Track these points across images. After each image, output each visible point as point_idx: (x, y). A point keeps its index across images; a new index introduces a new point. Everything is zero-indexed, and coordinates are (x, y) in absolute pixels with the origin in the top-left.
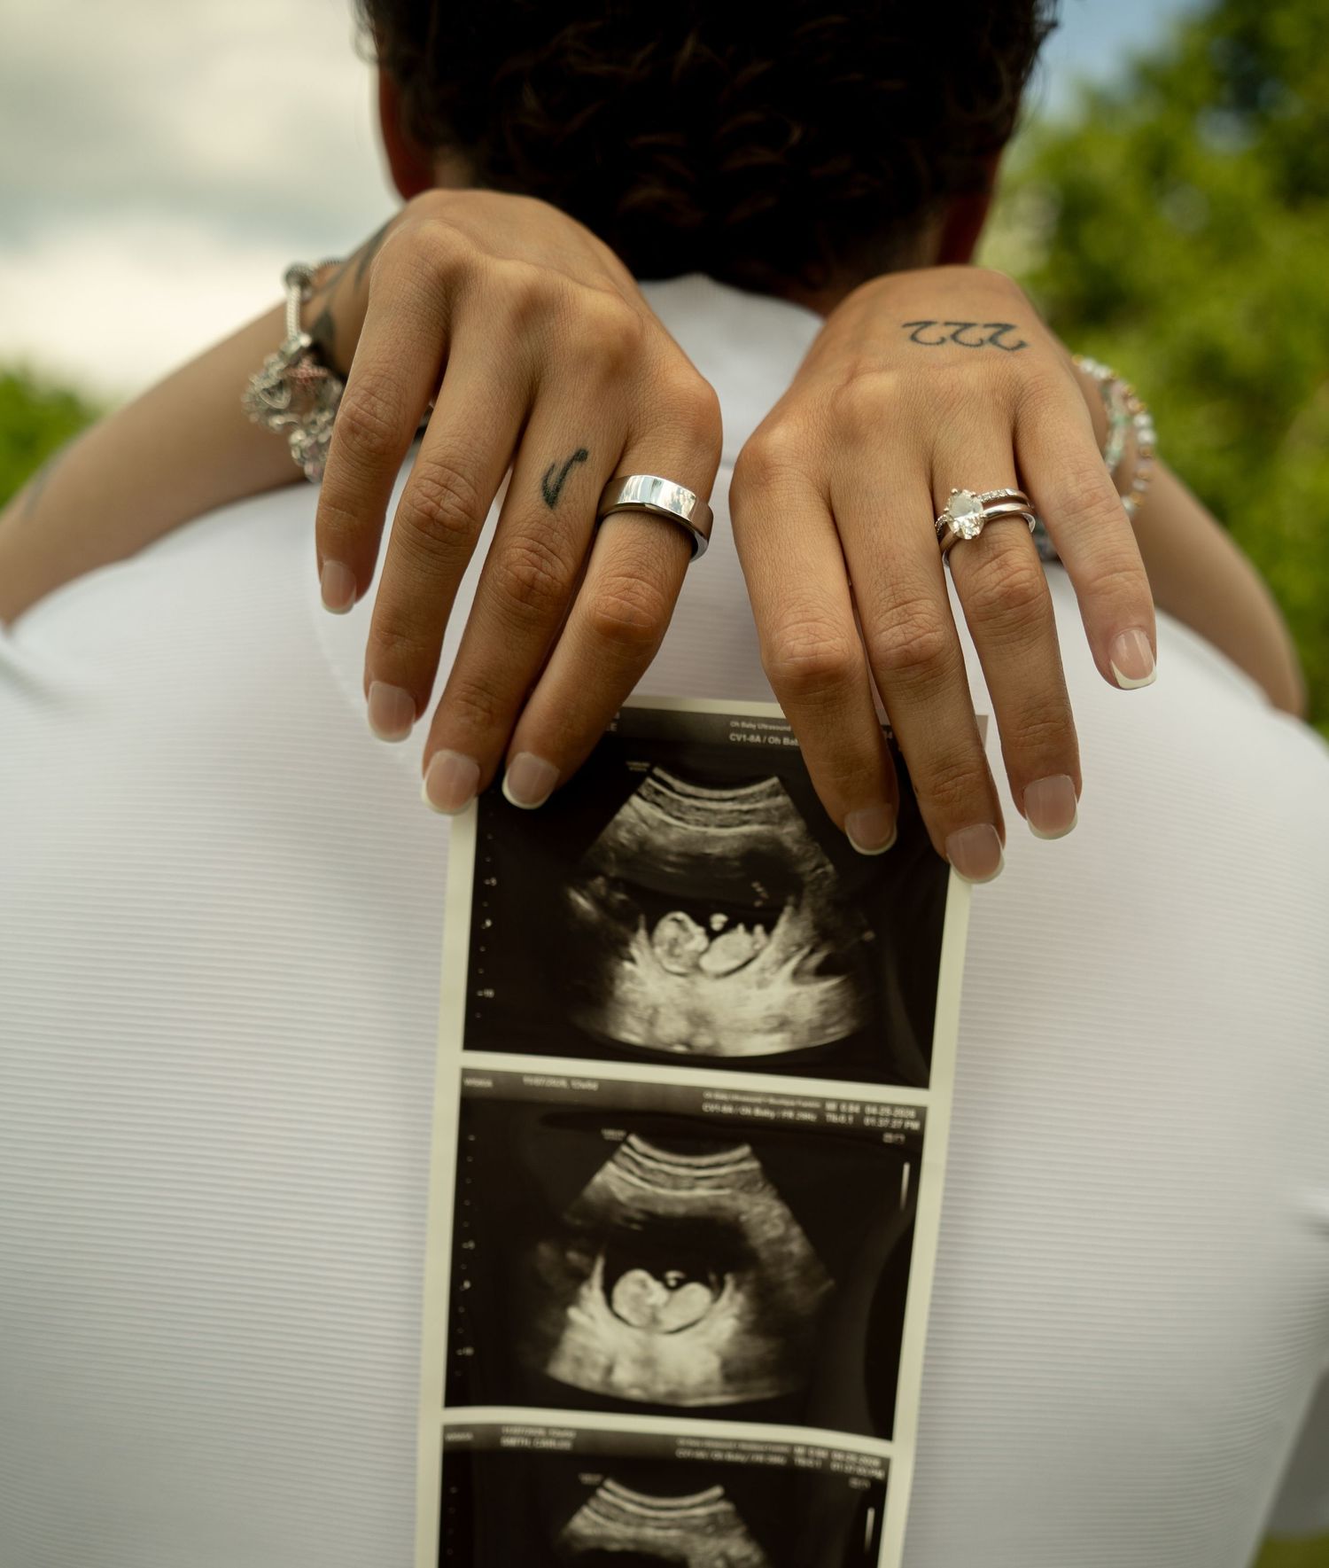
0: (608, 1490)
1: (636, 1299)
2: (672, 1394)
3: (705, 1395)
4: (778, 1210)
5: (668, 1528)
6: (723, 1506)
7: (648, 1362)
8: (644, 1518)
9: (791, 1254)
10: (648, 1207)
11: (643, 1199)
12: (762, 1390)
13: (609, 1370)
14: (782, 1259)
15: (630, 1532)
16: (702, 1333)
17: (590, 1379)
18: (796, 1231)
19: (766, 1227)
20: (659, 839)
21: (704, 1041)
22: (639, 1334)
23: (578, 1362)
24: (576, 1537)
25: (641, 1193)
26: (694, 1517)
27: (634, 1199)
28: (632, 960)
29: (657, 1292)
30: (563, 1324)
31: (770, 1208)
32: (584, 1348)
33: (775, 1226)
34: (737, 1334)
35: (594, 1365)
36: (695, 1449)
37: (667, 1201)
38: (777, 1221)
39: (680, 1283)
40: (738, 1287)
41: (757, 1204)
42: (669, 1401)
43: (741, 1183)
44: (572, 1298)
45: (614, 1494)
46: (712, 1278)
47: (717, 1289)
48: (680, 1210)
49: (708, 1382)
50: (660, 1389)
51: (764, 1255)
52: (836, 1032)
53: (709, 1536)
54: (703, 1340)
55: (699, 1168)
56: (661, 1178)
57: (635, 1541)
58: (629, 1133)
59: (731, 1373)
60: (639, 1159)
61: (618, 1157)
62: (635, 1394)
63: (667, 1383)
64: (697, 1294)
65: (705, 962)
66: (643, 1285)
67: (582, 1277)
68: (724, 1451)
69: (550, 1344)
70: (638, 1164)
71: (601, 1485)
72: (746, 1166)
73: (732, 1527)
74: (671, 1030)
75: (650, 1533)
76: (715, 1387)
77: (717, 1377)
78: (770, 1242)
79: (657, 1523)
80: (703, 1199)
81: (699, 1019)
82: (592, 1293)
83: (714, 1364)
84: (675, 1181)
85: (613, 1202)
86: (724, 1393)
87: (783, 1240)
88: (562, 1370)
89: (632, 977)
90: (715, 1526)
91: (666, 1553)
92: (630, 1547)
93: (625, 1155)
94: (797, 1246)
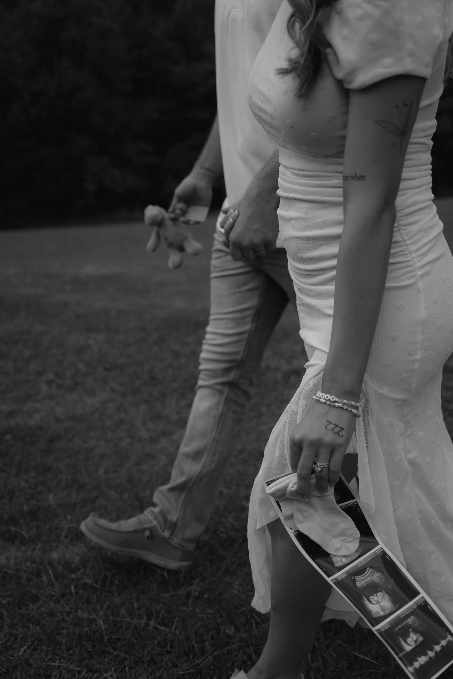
0: (356, 578)
5: (368, 578)
6: (371, 570)
8: (364, 578)
26: (369, 574)
45: (358, 578)
53: (373, 575)
57: (366, 583)
75: (366, 580)
88: (337, 565)
91: (371, 582)
92: (366, 584)
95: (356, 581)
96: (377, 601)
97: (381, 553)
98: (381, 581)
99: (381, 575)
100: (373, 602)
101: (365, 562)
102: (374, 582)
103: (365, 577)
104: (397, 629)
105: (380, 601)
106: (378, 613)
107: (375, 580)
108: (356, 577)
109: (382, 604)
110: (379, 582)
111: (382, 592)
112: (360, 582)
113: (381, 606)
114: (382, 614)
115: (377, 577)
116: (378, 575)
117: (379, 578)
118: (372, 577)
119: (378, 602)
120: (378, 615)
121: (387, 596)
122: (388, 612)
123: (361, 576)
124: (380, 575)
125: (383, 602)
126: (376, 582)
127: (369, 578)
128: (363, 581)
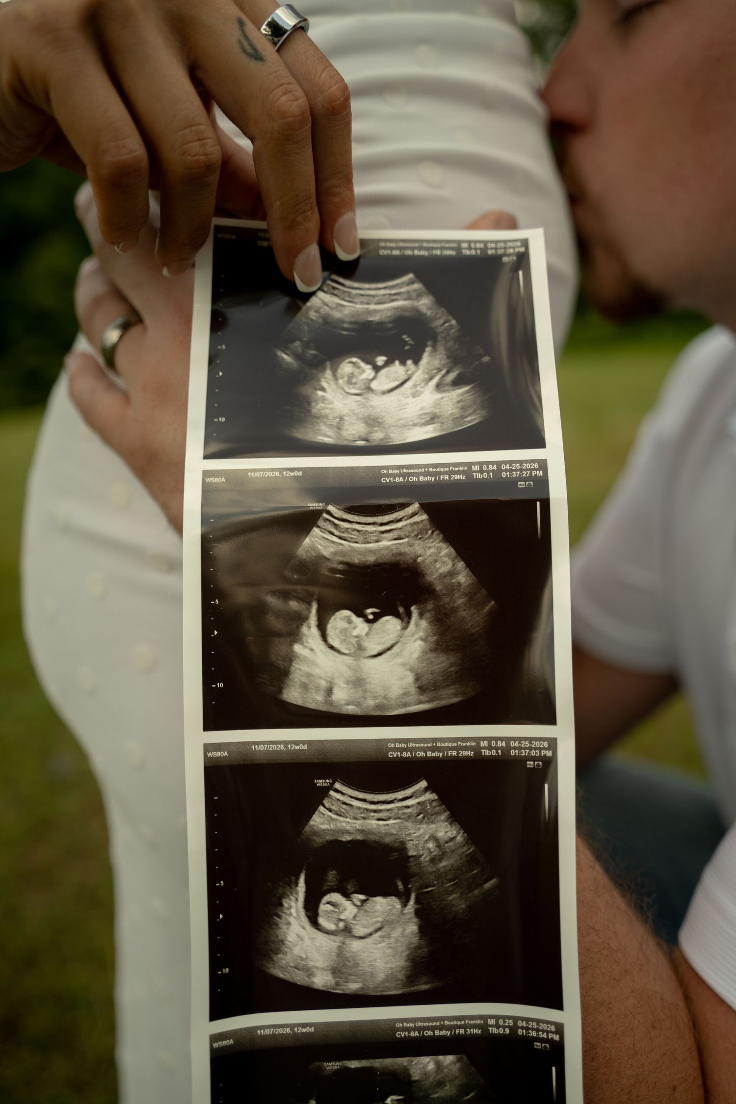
0: (337, 791)
1: (344, 631)
2: (378, 707)
3: (405, 705)
4: (445, 550)
5: (389, 818)
6: (430, 796)
7: (358, 682)
8: (367, 810)
9: (459, 584)
10: (346, 559)
11: (342, 553)
12: (449, 697)
13: (329, 691)
14: (452, 589)
15: (358, 824)
16: (398, 654)
17: (315, 701)
18: (460, 565)
19: (439, 565)
20: (338, 315)
21: (377, 436)
22: (349, 660)
23: (305, 686)
24: (316, 833)
25: (341, 547)
26: (407, 807)
27: (335, 554)
28: (323, 389)
29: (360, 626)
30: (290, 658)
31: (440, 550)
32: (309, 675)
33: (444, 563)
34: (424, 653)
35: (317, 688)
36: (402, 750)
37: (360, 552)
38: (446, 559)
39: (377, 617)
40: (421, 615)
41: (430, 548)
42: (378, 713)
43: (416, 533)
44: (294, 636)
45: (342, 793)
46: (401, 610)
47: (406, 619)
48: (371, 559)
49: (406, 694)
50: (369, 705)
51: (438, 586)
52: (472, 419)
53: (421, 822)
54: (399, 660)
55: (382, 524)
56: (354, 535)
57: (362, 831)
58: (327, 504)
59: (423, 686)
60: (337, 522)
61: (321, 523)
62: (351, 709)
63: (375, 698)
64: (390, 623)
65: (374, 385)
66: (350, 621)
67: (301, 619)
68: (425, 750)
69: (282, 674)
70: (336, 526)
71: (331, 787)
72: (418, 519)
73: (438, 814)
74: (353, 431)
75: (373, 824)
76: (414, 697)
77: (413, 690)
78: (442, 577)
79: (377, 815)
80: (387, 548)
82: (310, 630)
83: (410, 678)
84: (366, 537)
85: (321, 558)
86: (420, 702)
87: (452, 573)
88: (293, 695)
89: (324, 399)
90: (424, 814)
91: (387, 840)
92: (359, 837)
93: (327, 520)
94: (464, 578)
95: (326, 802)
96: (341, 925)
97: (534, 759)
98: (433, 860)
99: (459, 838)
100: (321, 921)
101: (429, 754)
102: (400, 849)
103: (375, 811)
104: (331, 1066)
105: (359, 931)
106: (309, 972)
107: (410, 845)
108: (337, 785)
109: (355, 945)
110: (425, 858)
111: (405, 904)
112: (334, 816)
113: (341, 951)
114: (321, 981)
115: (433, 838)
116: (440, 834)
117: (439, 846)
118: (409, 824)
119: (347, 931)
120: (299, 978)
121: (413, 928)
122: (354, 986)
123: (361, 795)
124: (452, 839)
125: (369, 940)
126: (411, 853)
127: (391, 822)
128: (355, 818)
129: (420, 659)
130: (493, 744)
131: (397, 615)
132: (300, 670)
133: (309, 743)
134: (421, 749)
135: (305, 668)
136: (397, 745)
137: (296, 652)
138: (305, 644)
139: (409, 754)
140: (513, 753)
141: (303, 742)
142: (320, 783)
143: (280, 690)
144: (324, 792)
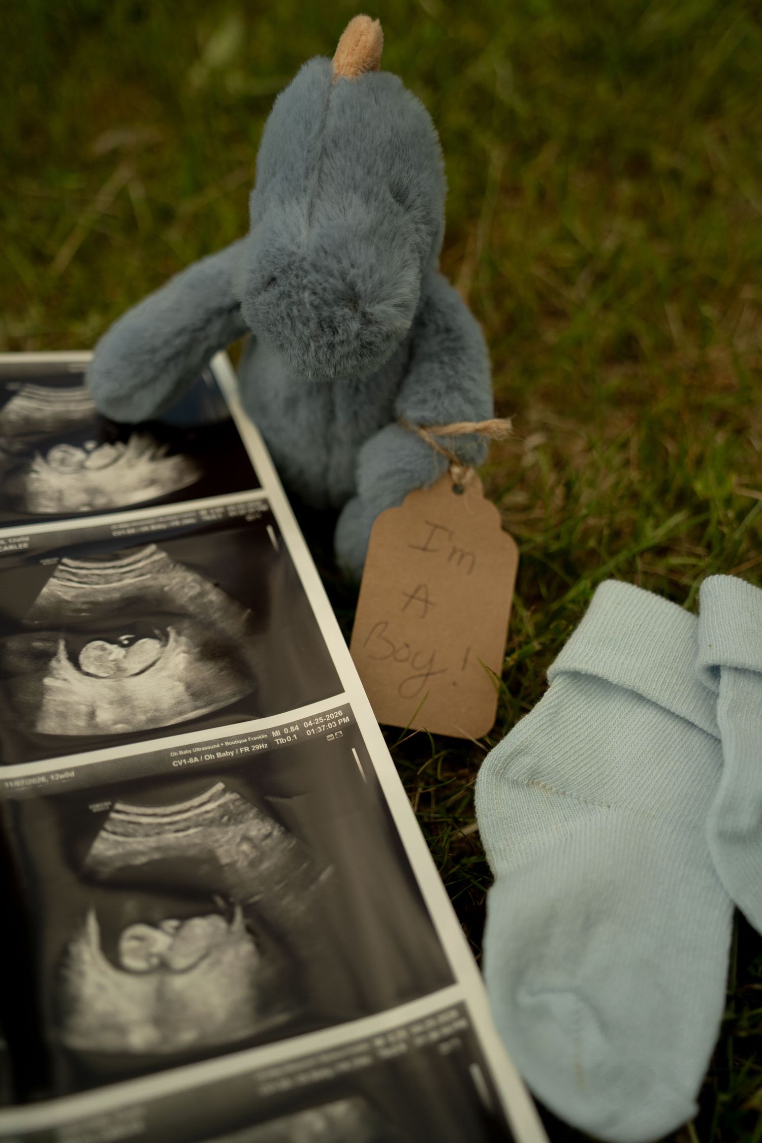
0: (118, 812)
1: (99, 658)
2: (151, 720)
3: (181, 713)
4: (190, 577)
5: (188, 828)
6: (230, 797)
7: (123, 701)
8: (160, 825)
9: (211, 602)
10: (91, 599)
11: (84, 595)
12: (226, 698)
13: (92, 715)
14: (205, 607)
15: (152, 842)
16: (162, 669)
17: (77, 727)
18: (208, 586)
19: (186, 590)
20: (38, 415)
21: (101, 502)
22: (108, 682)
23: (62, 715)
24: (102, 862)
25: (81, 591)
26: (207, 812)
27: (77, 596)
28: (36, 472)
29: (116, 652)
30: (42, 691)
31: (185, 578)
32: (65, 704)
33: (192, 587)
34: (190, 663)
35: (77, 714)
36: (187, 757)
37: (103, 592)
38: (193, 584)
39: (132, 642)
40: (179, 633)
41: (174, 578)
42: (152, 727)
43: (157, 569)
44: (45, 672)
46: (157, 632)
47: (164, 638)
48: (116, 595)
49: (180, 703)
50: (141, 720)
51: (191, 608)
52: (190, 480)
53: (227, 824)
54: (165, 673)
55: (121, 567)
56: (95, 579)
57: (158, 849)
58: (61, 558)
59: (196, 693)
60: (74, 571)
61: (57, 574)
62: (120, 728)
63: (145, 712)
64: (148, 647)
65: (89, 463)
66: (103, 649)
67: (49, 655)
68: (213, 752)
69: (35, 709)
70: (74, 574)
71: (112, 809)
72: (156, 557)
73: (244, 813)
74: (75, 500)
75: (170, 837)
76: (186, 706)
77: (186, 697)
78: (193, 599)
79: (173, 827)
80: (131, 584)
81: (94, 491)
82: (62, 664)
83: (180, 688)
84: (107, 579)
85: (61, 602)
86: (197, 708)
87: (202, 594)
88: (50, 726)
89: (38, 480)
90: (229, 817)
91: (192, 852)
92: (156, 856)
93: (62, 571)
94: (214, 596)
95: (108, 826)
96: (155, 961)
97: (332, 731)
98: (253, 864)
99: (276, 833)
101: (219, 755)
102: (211, 858)
103: (170, 824)
105: (180, 962)
106: (121, 1030)
107: (220, 852)
108: (119, 806)
109: (178, 983)
110: (242, 863)
111: (230, 919)
112: (120, 839)
113: (161, 995)
114: (141, 1038)
115: (246, 838)
116: (253, 833)
117: (255, 846)
118: (214, 830)
119: (164, 966)
120: (109, 1041)
121: (246, 947)
123: (150, 811)
124: (268, 836)
126: (225, 860)
127: (192, 831)
128: (147, 835)
129: (185, 669)
130: (286, 731)
131: (153, 637)
132: (55, 700)
133: (76, 769)
134: (209, 752)
135: (60, 698)
136: (181, 753)
137: (47, 685)
138: (57, 676)
139: (196, 759)
140: (309, 733)
141: (69, 770)
142: (96, 807)
143: (33, 724)
144: (104, 816)
